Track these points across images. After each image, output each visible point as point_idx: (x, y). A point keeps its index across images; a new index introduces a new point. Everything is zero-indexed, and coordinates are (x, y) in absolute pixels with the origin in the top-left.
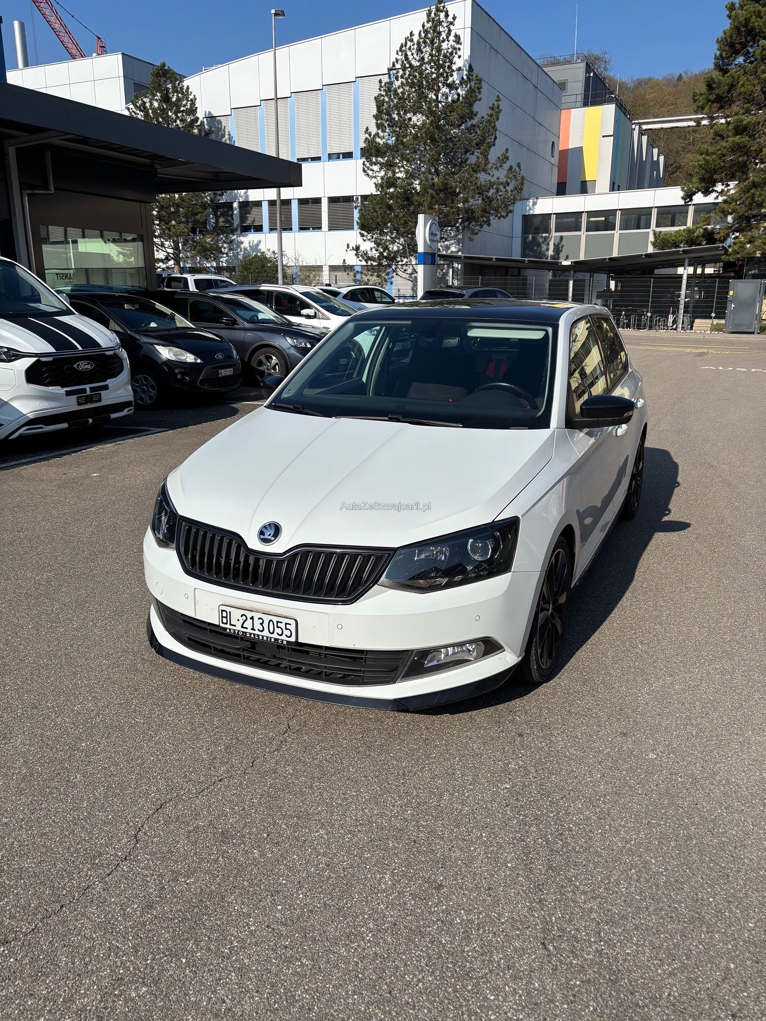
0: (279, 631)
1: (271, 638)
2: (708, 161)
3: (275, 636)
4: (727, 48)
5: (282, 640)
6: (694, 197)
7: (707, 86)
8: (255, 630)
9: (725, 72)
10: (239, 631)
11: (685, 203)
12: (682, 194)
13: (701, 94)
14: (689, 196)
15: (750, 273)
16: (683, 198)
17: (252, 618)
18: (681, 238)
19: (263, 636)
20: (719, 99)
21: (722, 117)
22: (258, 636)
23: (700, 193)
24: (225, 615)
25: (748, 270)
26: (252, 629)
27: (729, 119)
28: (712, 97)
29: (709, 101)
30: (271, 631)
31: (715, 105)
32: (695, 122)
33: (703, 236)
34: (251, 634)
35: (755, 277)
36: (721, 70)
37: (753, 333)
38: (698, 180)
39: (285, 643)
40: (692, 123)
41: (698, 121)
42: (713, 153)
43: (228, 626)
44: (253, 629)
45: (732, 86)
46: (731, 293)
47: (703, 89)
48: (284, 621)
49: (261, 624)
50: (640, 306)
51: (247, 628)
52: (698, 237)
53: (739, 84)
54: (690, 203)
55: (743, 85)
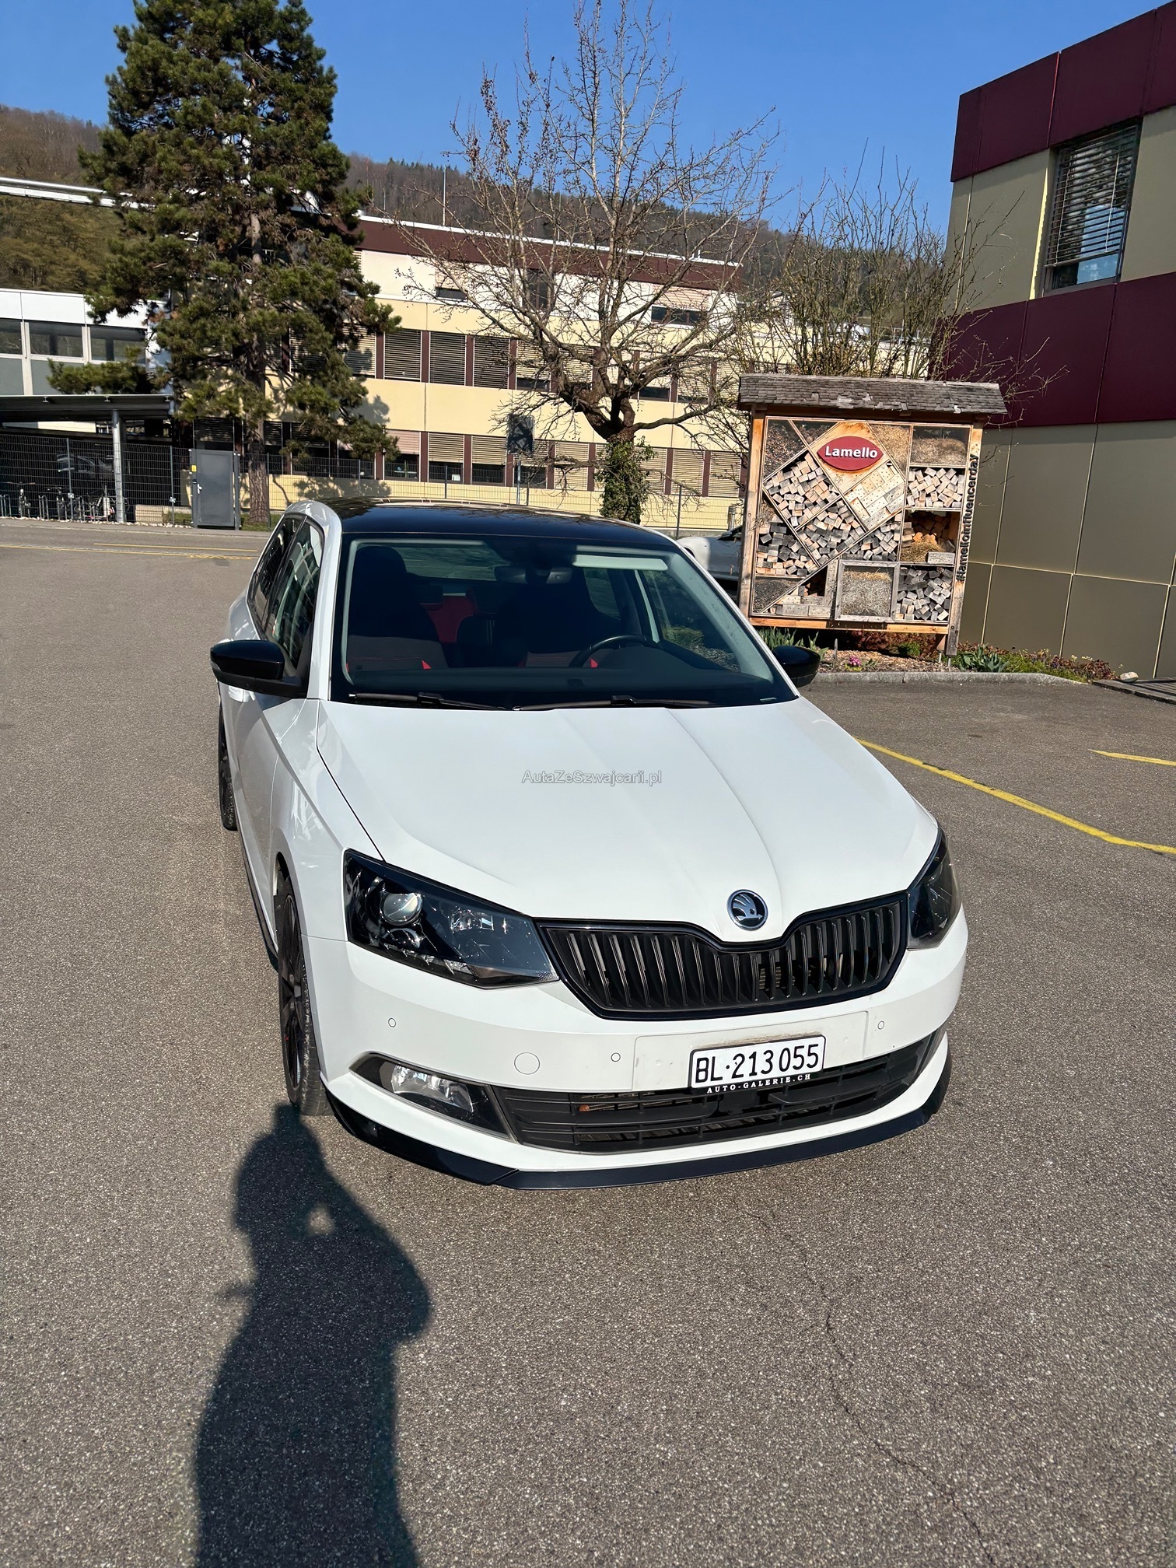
0: (797, 1062)
1: (785, 1078)
2: (127, 265)
3: (791, 1072)
4: (129, 97)
5: (804, 1075)
6: (108, 316)
7: (104, 146)
8: (756, 1074)
9: (129, 133)
10: (729, 1085)
11: (95, 322)
12: (89, 308)
13: (94, 158)
14: (100, 313)
15: (202, 440)
16: (90, 315)
17: (753, 1056)
18: (96, 377)
19: (771, 1080)
20: (124, 170)
21: (134, 199)
22: (764, 1081)
23: (115, 312)
24: (701, 1065)
25: (198, 437)
26: (751, 1075)
27: (142, 205)
28: (113, 165)
29: (108, 171)
30: (784, 1067)
31: (121, 179)
32: (89, 198)
33: (132, 378)
34: (750, 1083)
35: (209, 446)
36: (121, 127)
37: (233, 528)
38: (111, 291)
39: (808, 1077)
40: (85, 199)
41: (96, 199)
42: (132, 254)
43: (709, 1083)
44: (754, 1073)
45: (144, 158)
46: (194, 468)
47: (100, 151)
48: (806, 1042)
49: (768, 1061)
50: (49, 481)
51: (742, 1076)
52: (124, 379)
53: (157, 156)
54: (102, 324)
55: (164, 159)
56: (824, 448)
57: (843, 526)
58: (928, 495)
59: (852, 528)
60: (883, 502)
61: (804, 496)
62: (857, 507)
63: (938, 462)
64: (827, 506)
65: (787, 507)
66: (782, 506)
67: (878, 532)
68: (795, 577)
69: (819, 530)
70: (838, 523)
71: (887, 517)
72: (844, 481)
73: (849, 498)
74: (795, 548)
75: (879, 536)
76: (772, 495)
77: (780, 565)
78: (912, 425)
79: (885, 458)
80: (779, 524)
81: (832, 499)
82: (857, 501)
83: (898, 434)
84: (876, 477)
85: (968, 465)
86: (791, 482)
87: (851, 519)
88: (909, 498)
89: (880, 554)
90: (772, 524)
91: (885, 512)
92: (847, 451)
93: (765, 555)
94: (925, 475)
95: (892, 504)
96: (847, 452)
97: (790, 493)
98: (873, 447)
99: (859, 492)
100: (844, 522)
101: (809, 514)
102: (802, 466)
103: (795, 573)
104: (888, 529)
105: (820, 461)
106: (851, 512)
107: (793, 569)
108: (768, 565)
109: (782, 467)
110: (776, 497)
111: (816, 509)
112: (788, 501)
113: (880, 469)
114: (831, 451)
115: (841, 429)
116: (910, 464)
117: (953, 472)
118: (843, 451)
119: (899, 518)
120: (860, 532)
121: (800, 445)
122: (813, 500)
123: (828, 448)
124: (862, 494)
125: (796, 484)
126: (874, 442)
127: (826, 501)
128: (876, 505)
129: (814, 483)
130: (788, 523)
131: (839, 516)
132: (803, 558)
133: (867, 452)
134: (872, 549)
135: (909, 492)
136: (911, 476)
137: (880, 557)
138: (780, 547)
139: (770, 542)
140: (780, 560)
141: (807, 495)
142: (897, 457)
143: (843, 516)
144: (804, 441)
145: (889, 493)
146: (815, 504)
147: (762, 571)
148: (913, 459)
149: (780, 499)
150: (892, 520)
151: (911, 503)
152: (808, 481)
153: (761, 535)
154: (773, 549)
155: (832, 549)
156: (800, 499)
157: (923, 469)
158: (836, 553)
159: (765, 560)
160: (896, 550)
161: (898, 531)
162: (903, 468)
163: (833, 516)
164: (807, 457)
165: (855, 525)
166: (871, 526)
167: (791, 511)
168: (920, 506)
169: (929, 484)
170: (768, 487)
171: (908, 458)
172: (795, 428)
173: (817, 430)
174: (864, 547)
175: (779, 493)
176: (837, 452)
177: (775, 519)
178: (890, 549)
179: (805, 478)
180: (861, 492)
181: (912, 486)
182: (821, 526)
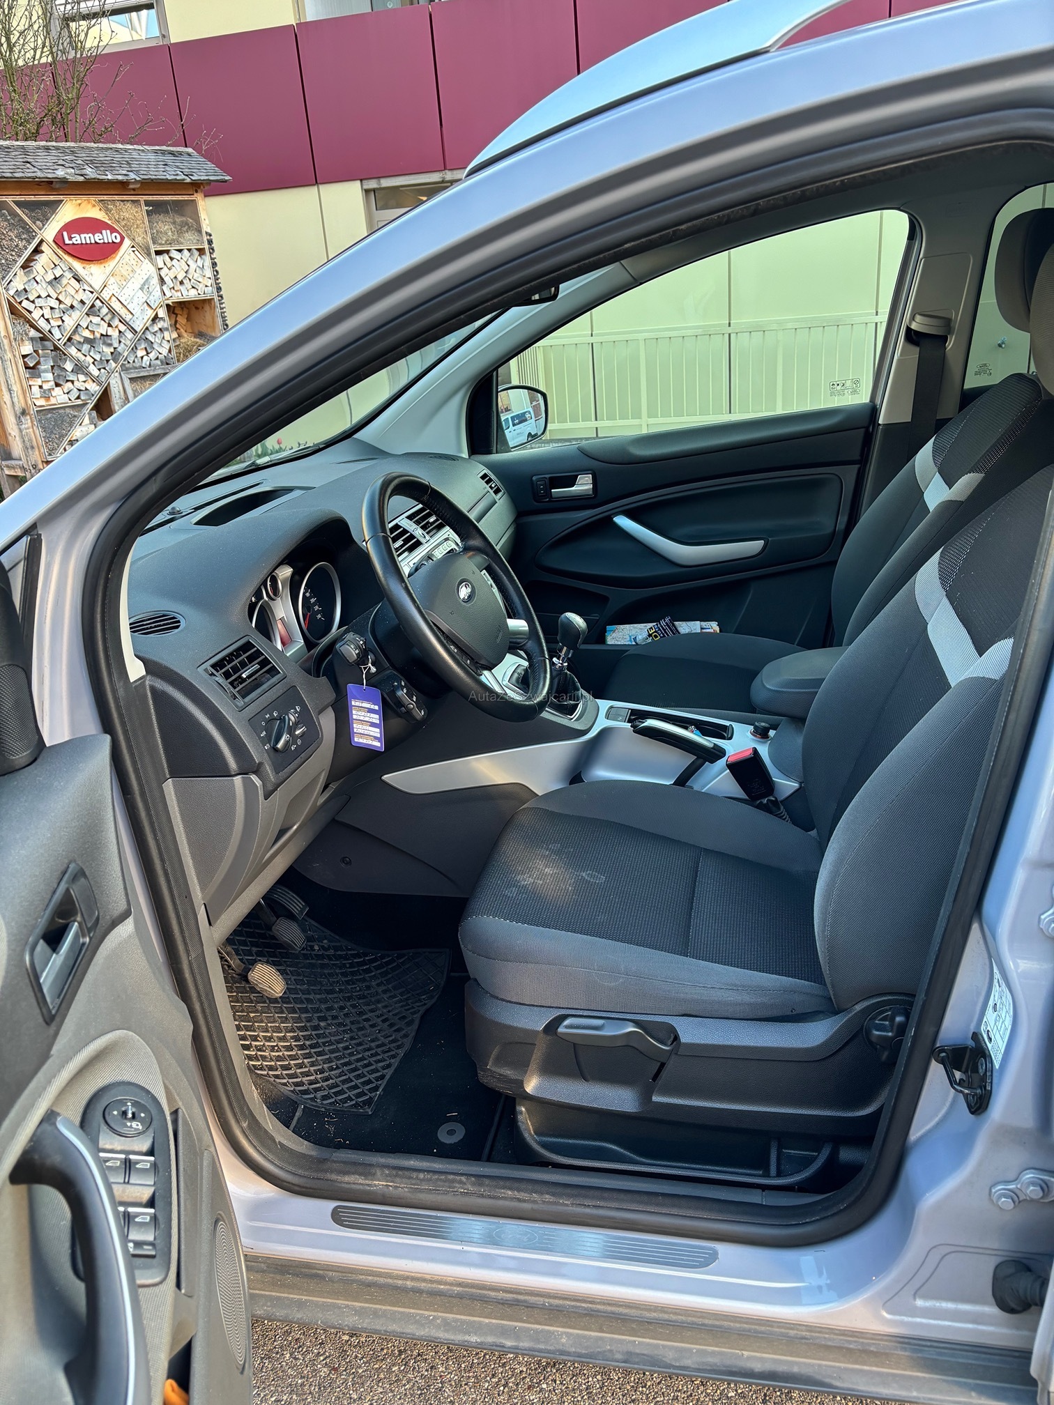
56: (60, 233)
57: (110, 331)
58: (181, 283)
59: (120, 332)
60: (142, 296)
61: (57, 299)
62: (116, 306)
63: (180, 242)
64: (86, 309)
65: (43, 316)
66: (36, 314)
67: (147, 332)
68: (79, 402)
69: (87, 340)
70: (103, 329)
71: (150, 314)
72: (95, 274)
73: (106, 295)
74: (69, 366)
75: (150, 337)
76: (20, 303)
77: (58, 391)
78: (142, 198)
79: (127, 242)
80: (42, 339)
81: (88, 298)
82: (114, 298)
83: (132, 212)
84: (125, 267)
85: (206, 246)
86: (37, 283)
87: (116, 322)
88: (165, 288)
89: (157, 358)
90: (32, 339)
91: (147, 308)
92: (85, 235)
93: (39, 382)
94: (172, 259)
95: (151, 297)
96: (87, 238)
97: (39, 297)
98: (113, 230)
99: (113, 288)
100: (109, 325)
101: (70, 322)
102: (42, 260)
103: (78, 398)
104: (156, 328)
105: (60, 252)
106: (112, 312)
107: (75, 394)
108: (46, 395)
109: (21, 261)
110: (25, 303)
111: (76, 315)
112: (41, 307)
113: (126, 257)
114: (70, 238)
115: (70, 210)
116: (153, 248)
117: (196, 253)
118: (83, 236)
119: (162, 313)
120: (129, 335)
121: (31, 235)
122: (68, 302)
123: (65, 234)
124: (117, 289)
125: (44, 285)
126: (109, 222)
127: (82, 302)
128: (135, 298)
129: (64, 281)
130: (49, 336)
131: (102, 319)
132: (82, 378)
133: (106, 237)
134: (148, 353)
135: (162, 281)
136: (159, 259)
137: (158, 362)
138: (52, 367)
139: (38, 363)
140: (57, 385)
141: (60, 297)
142: (139, 239)
143: (107, 319)
144: (34, 227)
145: (144, 284)
146: (72, 307)
147: (41, 402)
148: (154, 243)
149: (31, 307)
150: (155, 319)
151: (168, 294)
152: (56, 278)
153: (24, 357)
154: (45, 371)
155: (108, 361)
156: (54, 304)
157: (167, 252)
158: (114, 365)
159: (41, 387)
160: (170, 351)
161: (167, 329)
162: (149, 254)
163: (96, 320)
164: (44, 247)
165: (122, 328)
166: (139, 326)
167: (47, 320)
168: (177, 297)
169: (178, 270)
170: (12, 292)
171: (149, 239)
172: (19, 211)
173: (44, 211)
174: (141, 353)
175: (27, 299)
176: (77, 239)
177: (33, 333)
178: (165, 352)
179: (50, 277)
180: (115, 286)
181: (163, 273)
182: (87, 334)
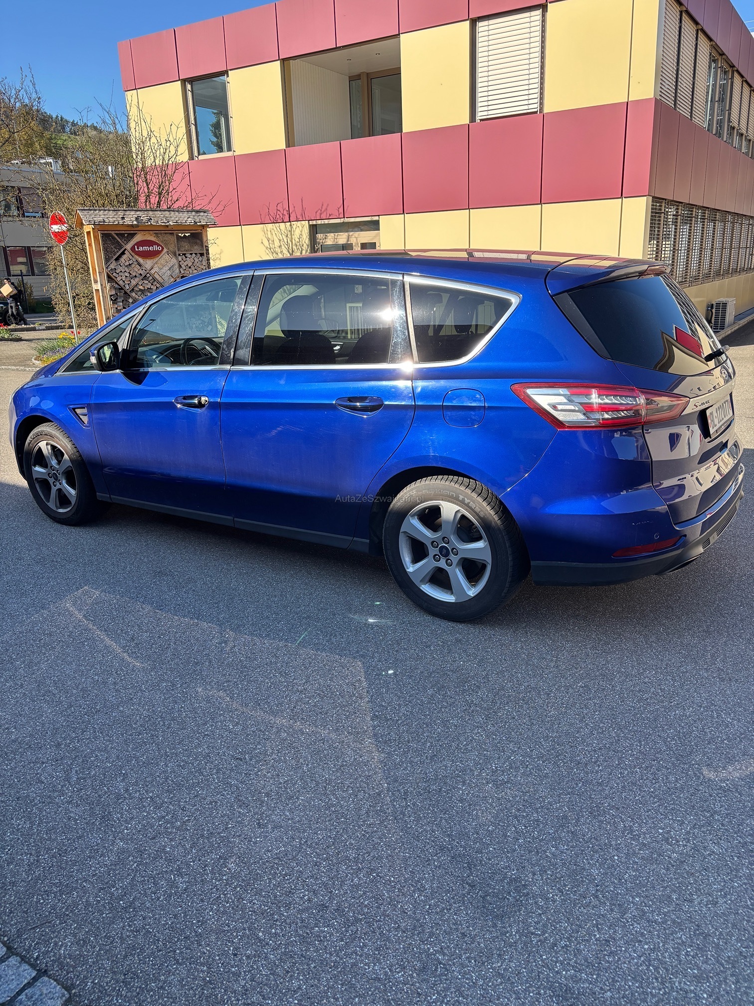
56: (134, 246)
57: (152, 287)
58: (190, 267)
59: (157, 287)
60: (169, 273)
61: (129, 273)
62: (157, 276)
63: (191, 251)
64: (141, 278)
65: (122, 279)
66: (119, 279)
69: (140, 290)
70: (149, 286)
71: (172, 280)
72: (148, 263)
73: (152, 272)
74: (130, 300)
76: (112, 274)
78: (175, 232)
79: (165, 250)
80: (119, 289)
81: (144, 273)
82: (156, 273)
83: (169, 238)
84: (163, 261)
85: (205, 252)
86: (121, 266)
87: (155, 283)
88: (181, 269)
90: (116, 289)
91: (171, 278)
93: (116, 306)
94: (186, 257)
95: (174, 273)
96: (146, 248)
97: (121, 272)
98: (159, 245)
99: (156, 269)
100: (152, 284)
101: (134, 282)
102: (124, 257)
106: (154, 279)
108: (118, 311)
109: (115, 257)
110: (114, 274)
111: (137, 280)
112: (121, 276)
113: (164, 256)
114: (138, 248)
115: (138, 238)
116: (178, 253)
117: (199, 255)
118: (143, 247)
121: (121, 247)
122: (134, 274)
123: (136, 246)
125: (124, 267)
127: (141, 274)
128: (166, 274)
129: (133, 266)
130: (123, 288)
131: (149, 282)
133: (155, 248)
135: (180, 266)
136: (180, 259)
138: (123, 301)
139: (117, 299)
140: (124, 308)
141: (131, 272)
142: (171, 249)
144: (123, 244)
145: (171, 268)
146: (136, 276)
148: (178, 251)
149: (117, 276)
151: (182, 272)
152: (130, 265)
153: (111, 295)
154: (120, 302)
156: (127, 274)
157: (185, 255)
159: (116, 308)
162: (175, 255)
163: (146, 282)
164: (126, 252)
165: (158, 285)
167: (124, 281)
169: (189, 262)
170: (109, 269)
171: (176, 249)
172: (116, 237)
175: (116, 272)
176: (141, 249)
177: (116, 286)
179: (127, 263)
180: (157, 268)
181: (181, 263)
182: (141, 287)
